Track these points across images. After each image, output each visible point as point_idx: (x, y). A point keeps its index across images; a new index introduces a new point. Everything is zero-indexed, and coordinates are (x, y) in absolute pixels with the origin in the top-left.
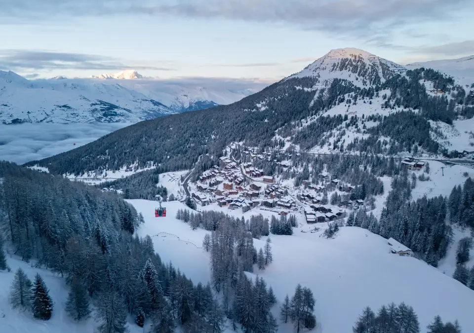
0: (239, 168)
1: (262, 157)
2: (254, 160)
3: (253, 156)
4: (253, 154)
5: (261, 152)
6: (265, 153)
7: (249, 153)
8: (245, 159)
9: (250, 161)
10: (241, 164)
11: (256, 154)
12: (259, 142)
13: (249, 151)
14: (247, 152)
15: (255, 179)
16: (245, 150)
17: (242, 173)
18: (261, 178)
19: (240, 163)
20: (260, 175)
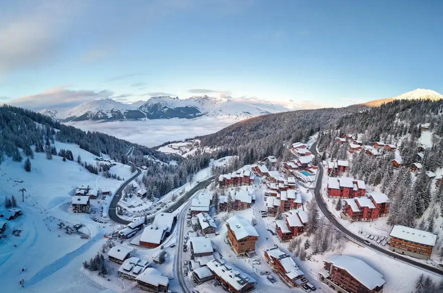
0: (315, 171)
1: (374, 152)
2: (355, 156)
3: (353, 146)
4: (355, 143)
5: (374, 141)
6: (381, 143)
7: (347, 142)
8: (336, 152)
9: (344, 157)
10: (324, 162)
11: (359, 144)
12: (367, 125)
13: (348, 138)
14: (343, 140)
15: (354, 227)
16: (341, 137)
17: (317, 191)
18: (376, 228)
19: (324, 158)
20: (376, 212)
